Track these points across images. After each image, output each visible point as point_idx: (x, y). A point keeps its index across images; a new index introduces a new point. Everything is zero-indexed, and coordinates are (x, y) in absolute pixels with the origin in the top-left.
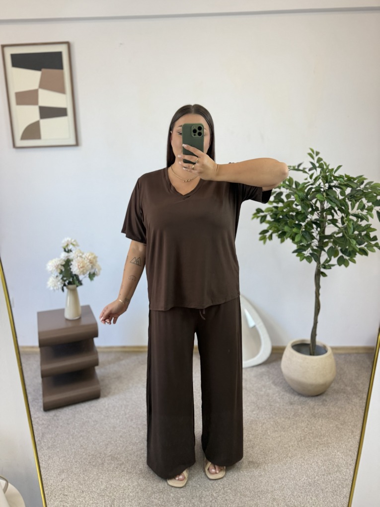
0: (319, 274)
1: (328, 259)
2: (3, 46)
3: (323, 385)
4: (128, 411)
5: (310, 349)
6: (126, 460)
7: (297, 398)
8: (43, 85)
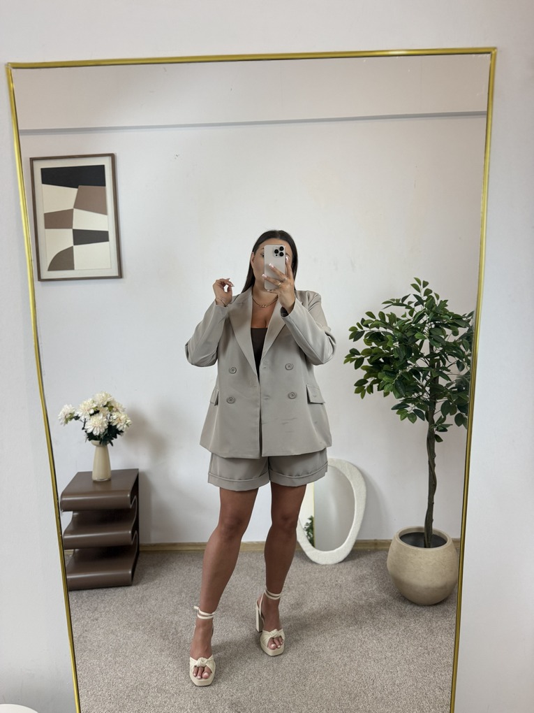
0: (432, 439)
1: (443, 417)
2: (32, 160)
3: (442, 588)
4: (180, 629)
5: (425, 541)
6: (178, 691)
7: (409, 607)
8: (79, 204)
